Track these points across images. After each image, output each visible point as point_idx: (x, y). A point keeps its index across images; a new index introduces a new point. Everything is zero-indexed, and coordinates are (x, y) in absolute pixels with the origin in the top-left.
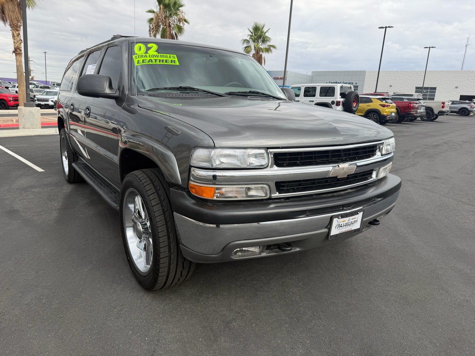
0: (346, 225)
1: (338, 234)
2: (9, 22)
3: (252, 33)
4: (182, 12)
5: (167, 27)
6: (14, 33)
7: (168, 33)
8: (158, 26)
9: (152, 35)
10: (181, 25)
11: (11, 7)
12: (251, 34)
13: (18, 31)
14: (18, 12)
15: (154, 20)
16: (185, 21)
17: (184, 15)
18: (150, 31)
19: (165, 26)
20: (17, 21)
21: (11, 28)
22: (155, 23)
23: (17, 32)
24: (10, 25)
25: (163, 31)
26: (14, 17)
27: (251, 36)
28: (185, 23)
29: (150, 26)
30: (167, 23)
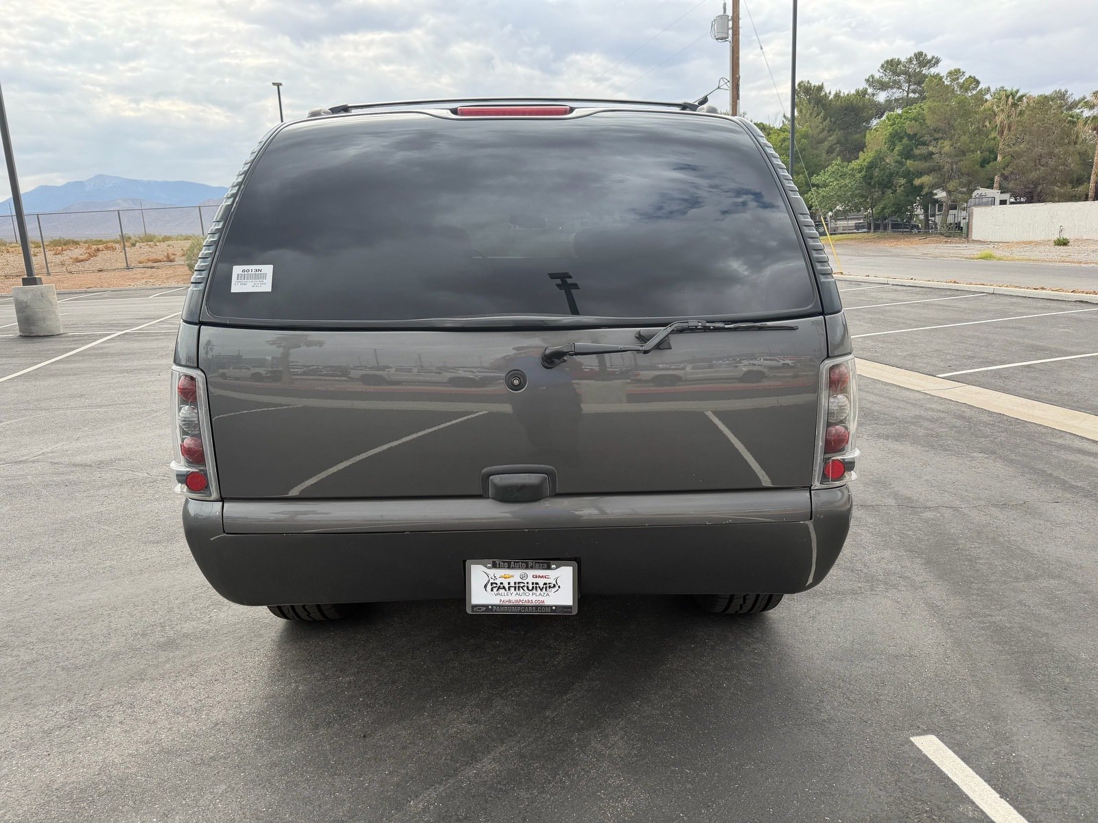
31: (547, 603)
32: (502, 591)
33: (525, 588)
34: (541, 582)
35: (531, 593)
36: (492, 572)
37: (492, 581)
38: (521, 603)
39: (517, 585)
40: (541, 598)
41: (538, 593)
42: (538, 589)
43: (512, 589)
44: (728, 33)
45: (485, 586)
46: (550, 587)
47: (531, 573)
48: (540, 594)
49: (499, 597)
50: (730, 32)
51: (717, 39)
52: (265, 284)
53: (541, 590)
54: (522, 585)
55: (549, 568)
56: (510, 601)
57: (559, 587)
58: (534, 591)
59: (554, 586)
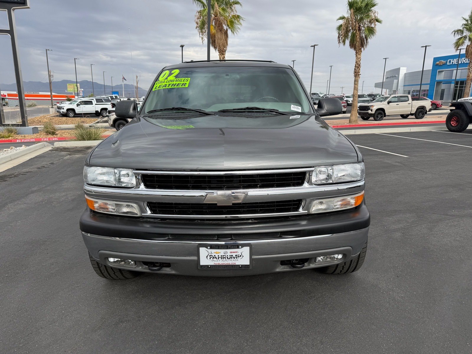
0: (223, 257)
1: (213, 266)
2: (219, 48)
3: (467, 21)
4: (375, 12)
5: (357, 31)
6: (221, 57)
7: (358, 37)
8: (347, 31)
9: (341, 41)
10: (373, 26)
11: (219, 36)
12: (466, 23)
13: (223, 54)
14: (224, 39)
15: (343, 26)
16: (377, 21)
17: (376, 15)
18: (339, 37)
19: (355, 30)
20: (223, 46)
21: (219, 53)
22: (344, 29)
23: (223, 56)
24: (219, 51)
25: (352, 36)
26: (222, 43)
27: (465, 25)
28: (377, 23)
29: (339, 32)
30: (357, 27)
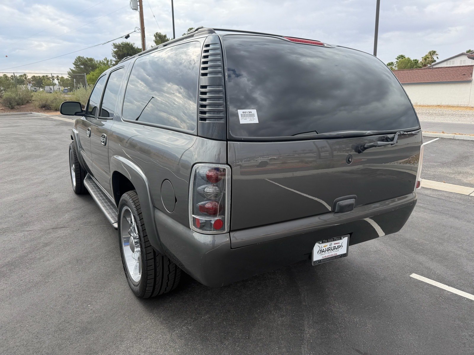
31: (338, 254)
32: (323, 253)
33: (331, 250)
34: (336, 245)
35: (333, 251)
36: (320, 245)
37: (320, 249)
38: (329, 257)
39: (328, 249)
40: (336, 253)
41: (335, 251)
42: (335, 249)
43: (327, 251)
44: (137, 7)
45: (318, 252)
46: (339, 247)
47: (333, 243)
48: (336, 251)
49: (322, 256)
50: (139, 7)
51: (133, 9)
52: (255, 119)
53: (336, 249)
54: (330, 249)
55: (341, 239)
56: (325, 256)
57: (342, 246)
58: (334, 250)
59: (341, 246)
